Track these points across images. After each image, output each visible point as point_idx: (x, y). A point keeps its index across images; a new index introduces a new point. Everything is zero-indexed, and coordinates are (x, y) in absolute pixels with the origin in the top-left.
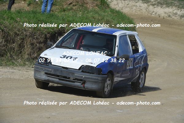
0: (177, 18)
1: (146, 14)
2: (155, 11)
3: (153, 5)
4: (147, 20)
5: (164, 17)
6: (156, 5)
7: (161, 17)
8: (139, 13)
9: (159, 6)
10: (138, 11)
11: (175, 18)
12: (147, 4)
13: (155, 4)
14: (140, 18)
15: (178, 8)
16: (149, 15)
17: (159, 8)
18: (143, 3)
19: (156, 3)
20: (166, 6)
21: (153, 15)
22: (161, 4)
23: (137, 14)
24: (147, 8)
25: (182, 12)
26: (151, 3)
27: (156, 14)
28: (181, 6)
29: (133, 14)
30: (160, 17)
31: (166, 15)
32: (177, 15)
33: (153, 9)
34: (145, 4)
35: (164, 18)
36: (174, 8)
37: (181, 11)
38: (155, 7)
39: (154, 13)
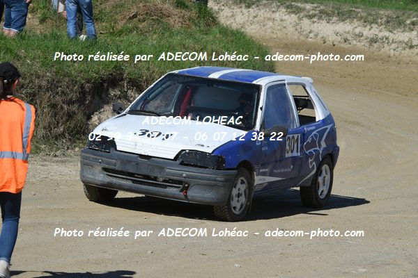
0: (363, 44)
1: (296, 37)
2: (314, 29)
3: (310, 17)
4: (297, 49)
5: (335, 43)
6: (317, 17)
7: (328, 42)
8: (280, 34)
9: (323, 20)
10: (278, 30)
11: (358, 43)
12: (298, 15)
13: (314, 16)
14: (282, 46)
15: (365, 22)
16: (302, 38)
17: (324, 22)
18: (289, 13)
19: (317, 12)
20: (337, 19)
21: (310, 40)
22: (328, 15)
23: (275, 37)
24: (298, 24)
25: (372, 31)
26: (305, 13)
27: (316, 36)
28: (370, 18)
29: (267, 38)
30: (324, 43)
31: (339, 38)
32: (362, 38)
33: (310, 25)
34: (293, 15)
35: (334, 45)
36: (356, 23)
37: (370, 29)
38: (314, 22)
39: (311, 35)
